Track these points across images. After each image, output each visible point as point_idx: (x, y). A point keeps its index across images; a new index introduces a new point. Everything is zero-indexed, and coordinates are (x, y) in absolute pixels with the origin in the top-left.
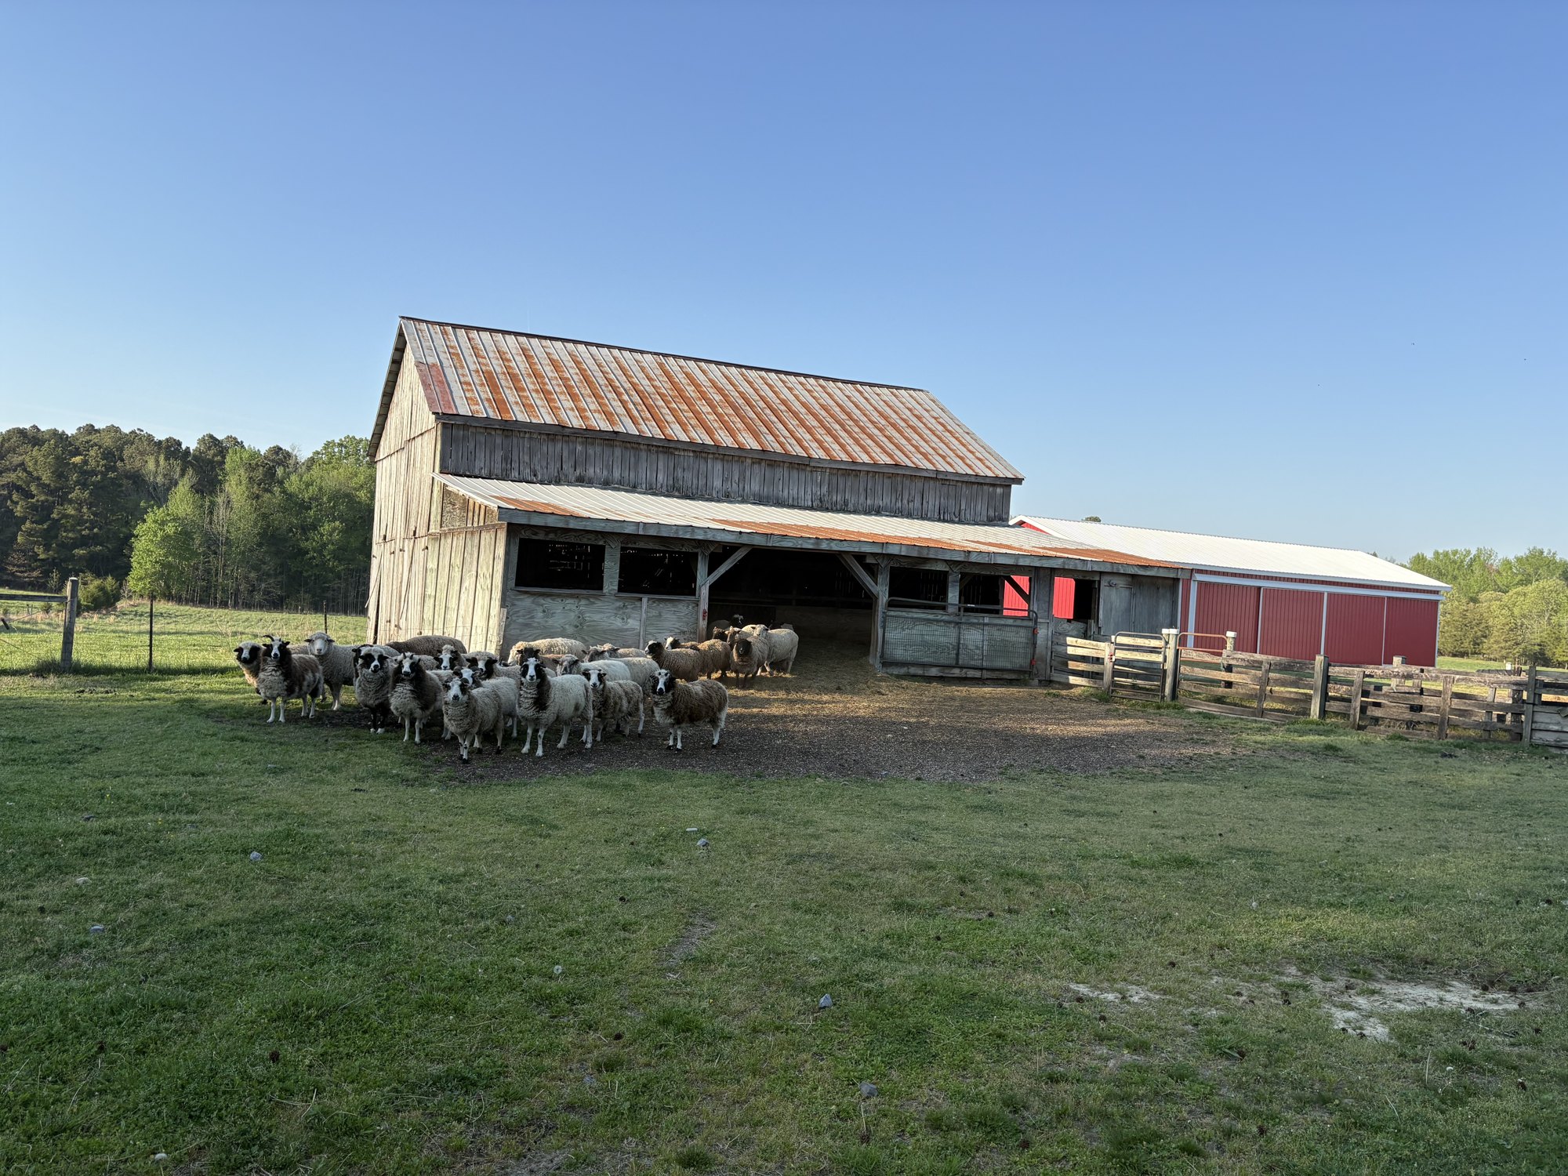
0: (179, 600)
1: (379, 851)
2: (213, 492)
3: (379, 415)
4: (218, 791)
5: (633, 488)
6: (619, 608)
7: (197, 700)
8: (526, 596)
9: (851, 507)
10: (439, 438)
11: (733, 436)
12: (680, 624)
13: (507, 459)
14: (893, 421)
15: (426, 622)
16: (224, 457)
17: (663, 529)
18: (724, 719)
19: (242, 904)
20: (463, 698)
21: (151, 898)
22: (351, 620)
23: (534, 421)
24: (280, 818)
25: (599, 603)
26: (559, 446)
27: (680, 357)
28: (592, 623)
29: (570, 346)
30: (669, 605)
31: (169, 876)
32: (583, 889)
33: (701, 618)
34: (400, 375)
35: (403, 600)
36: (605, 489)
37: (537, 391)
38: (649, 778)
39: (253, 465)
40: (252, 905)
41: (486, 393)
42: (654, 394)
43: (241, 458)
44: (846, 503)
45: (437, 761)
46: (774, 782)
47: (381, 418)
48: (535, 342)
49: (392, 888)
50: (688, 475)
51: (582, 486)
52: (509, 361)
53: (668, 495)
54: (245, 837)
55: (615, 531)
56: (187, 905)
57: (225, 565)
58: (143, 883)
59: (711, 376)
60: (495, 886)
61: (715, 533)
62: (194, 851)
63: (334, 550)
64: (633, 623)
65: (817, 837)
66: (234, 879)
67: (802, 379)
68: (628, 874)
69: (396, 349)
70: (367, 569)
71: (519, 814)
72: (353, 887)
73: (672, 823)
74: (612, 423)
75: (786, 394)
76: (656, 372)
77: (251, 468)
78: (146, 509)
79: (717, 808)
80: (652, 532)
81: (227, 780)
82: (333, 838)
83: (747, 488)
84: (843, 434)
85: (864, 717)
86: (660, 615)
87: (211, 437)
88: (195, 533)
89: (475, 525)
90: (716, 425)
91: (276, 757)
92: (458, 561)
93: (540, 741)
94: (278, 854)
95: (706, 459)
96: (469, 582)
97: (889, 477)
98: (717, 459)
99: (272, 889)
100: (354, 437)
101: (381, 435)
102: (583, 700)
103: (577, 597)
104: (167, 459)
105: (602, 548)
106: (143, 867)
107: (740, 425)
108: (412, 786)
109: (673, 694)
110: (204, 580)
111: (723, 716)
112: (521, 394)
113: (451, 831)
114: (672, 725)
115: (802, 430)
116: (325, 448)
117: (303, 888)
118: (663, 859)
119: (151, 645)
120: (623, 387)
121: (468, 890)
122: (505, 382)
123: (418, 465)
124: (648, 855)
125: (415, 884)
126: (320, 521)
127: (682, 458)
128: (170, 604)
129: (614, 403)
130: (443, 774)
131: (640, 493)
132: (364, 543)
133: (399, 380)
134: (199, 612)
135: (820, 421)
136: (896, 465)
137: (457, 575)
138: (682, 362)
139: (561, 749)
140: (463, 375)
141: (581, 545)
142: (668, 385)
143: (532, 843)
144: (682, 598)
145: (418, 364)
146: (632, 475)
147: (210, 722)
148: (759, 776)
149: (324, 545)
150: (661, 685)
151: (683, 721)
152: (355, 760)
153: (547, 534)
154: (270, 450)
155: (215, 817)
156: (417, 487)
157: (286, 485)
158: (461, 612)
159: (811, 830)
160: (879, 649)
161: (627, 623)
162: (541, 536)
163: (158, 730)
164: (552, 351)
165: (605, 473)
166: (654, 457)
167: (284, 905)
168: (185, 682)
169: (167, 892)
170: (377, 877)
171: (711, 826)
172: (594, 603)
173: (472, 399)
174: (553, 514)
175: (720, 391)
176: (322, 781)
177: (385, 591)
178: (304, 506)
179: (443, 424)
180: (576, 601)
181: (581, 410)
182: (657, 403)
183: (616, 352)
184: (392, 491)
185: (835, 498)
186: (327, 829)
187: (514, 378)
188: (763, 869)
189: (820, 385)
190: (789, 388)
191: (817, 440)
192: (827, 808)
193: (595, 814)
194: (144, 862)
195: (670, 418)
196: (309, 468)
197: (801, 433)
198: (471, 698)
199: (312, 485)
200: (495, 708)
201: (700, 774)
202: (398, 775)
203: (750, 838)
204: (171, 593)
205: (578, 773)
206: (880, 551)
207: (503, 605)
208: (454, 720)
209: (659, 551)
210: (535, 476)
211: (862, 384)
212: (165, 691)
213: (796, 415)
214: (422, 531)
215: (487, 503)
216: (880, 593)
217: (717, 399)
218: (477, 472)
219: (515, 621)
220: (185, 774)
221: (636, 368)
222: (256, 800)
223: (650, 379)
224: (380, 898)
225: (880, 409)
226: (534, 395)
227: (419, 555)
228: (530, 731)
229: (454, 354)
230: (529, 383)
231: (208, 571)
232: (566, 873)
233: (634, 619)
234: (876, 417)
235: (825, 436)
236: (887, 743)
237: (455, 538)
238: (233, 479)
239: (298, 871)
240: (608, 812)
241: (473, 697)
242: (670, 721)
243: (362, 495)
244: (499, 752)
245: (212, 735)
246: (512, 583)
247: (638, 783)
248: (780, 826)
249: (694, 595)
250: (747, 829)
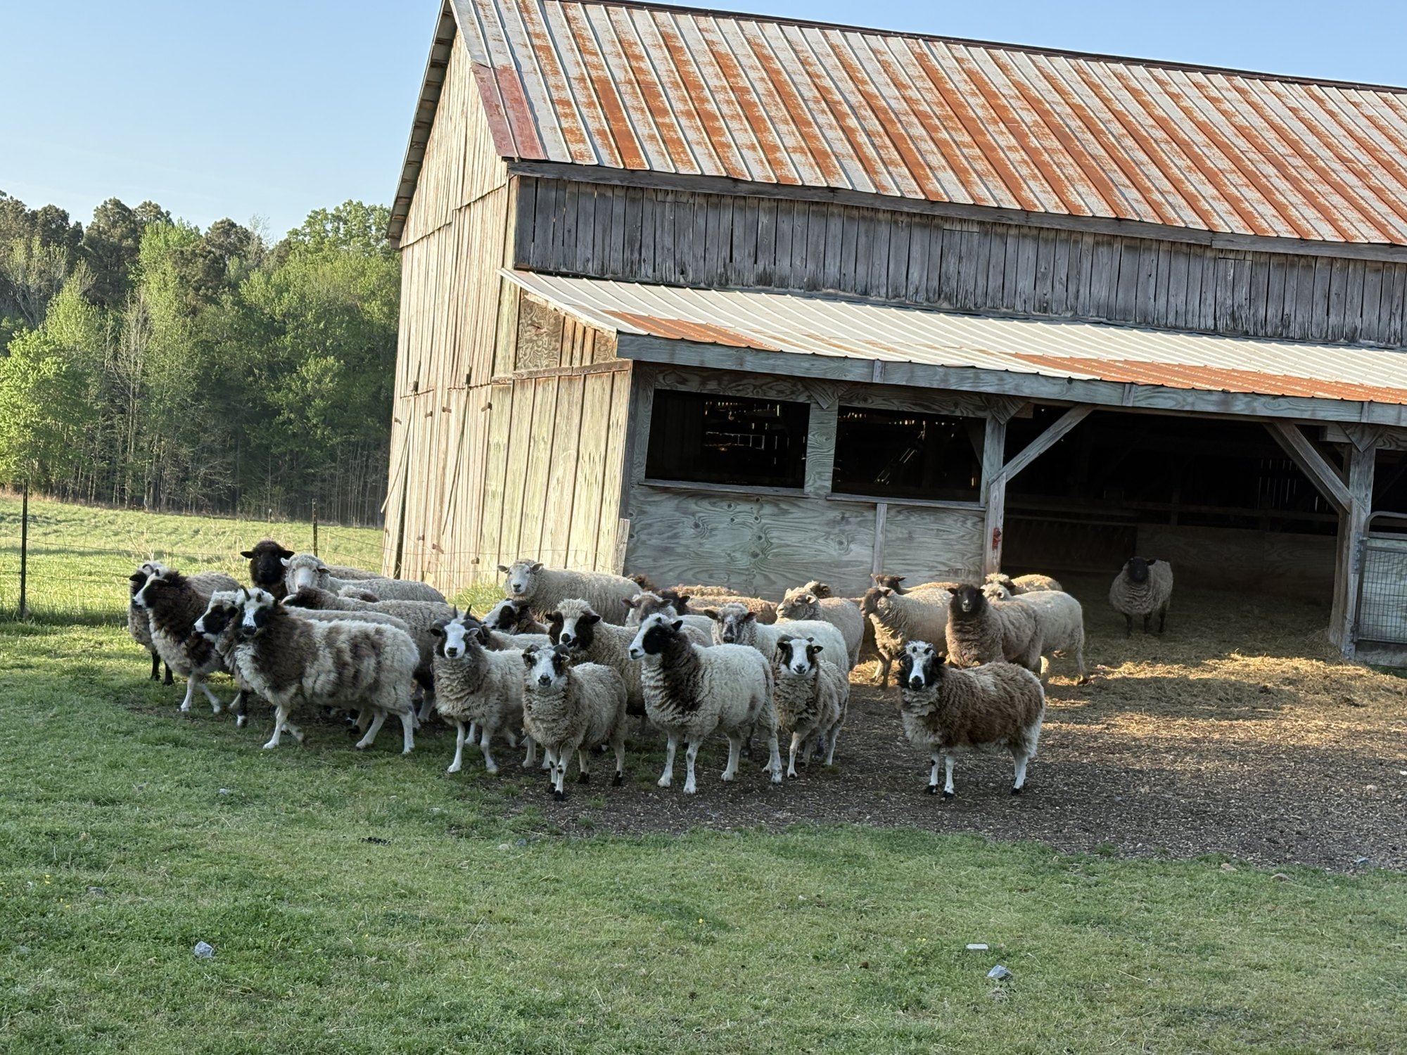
0: (62, 493)
1: (413, 953)
2: (119, 304)
3: (408, 163)
4: (138, 831)
5: (863, 296)
6: (833, 523)
7: (99, 671)
8: (665, 496)
9: (1295, 330)
10: (514, 205)
11: (1058, 191)
12: (949, 555)
13: (633, 243)
14: (1386, 158)
15: (487, 542)
16: (137, 240)
17: (919, 373)
18: (1035, 741)
19: (183, 1032)
20: (558, 682)
21: (37, 1012)
22: (354, 534)
23: (683, 171)
24: (242, 885)
25: (796, 513)
26: (727, 216)
27: (957, 41)
28: (784, 550)
29: (751, 26)
30: (929, 519)
31: (64, 975)
32: (777, 1045)
33: (989, 545)
34: (445, 88)
35: (447, 501)
36: (810, 297)
37: (688, 114)
38: (893, 844)
39: (188, 255)
40: (200, 1036)
41: (597, 119)
42: (906, 114)
43: (166, 242)
44: (1285, 322)
45: (510, 794)
46: (1137, 867)
47: (411, 169)
48: (686, 20)
49: (437, 1020)
50: (968, 269)
51: (767, 292)
52: (639, 58)
53: (930, 308)
54: (186, 915)
55: (829, 377)
56: (95, 1029)
57: (138, 433)
58: (24, 984)
59: (1018, 76)
60: (617, 1028)
61: (1018, 380)
62: (103, 935)
63: (325, 409)
64: (859, 552)
65: (1225, 978)
66: (169, 990)
67: (1198, 77)
68: (859, 1021)
69: (439, 41)
70: (383, 444)
71: (656, 898)
72: (369, 1015)
73: (940, 933)
74: (826, 171)
75: (1166, 106)
76: (911, 71)
77: (184, 259)
78: (10, 332)
79: (1026, 910)
80: (898, 379)
81: (153, 813)
82: (332, 926)
83: (1084, 292)
84: (1283, 184)
85: (1317, 749)
86: (910, 538)
87: (117, 204)
88: (89, 375)
89: (576, 364)
90: (1025, 171)
91: (233, 776)
92: (543, 431)
93: (691, 766)
94: (241, 949)
95: (1004, 238)
96: (563, 470)
97: (1377, 271)
98: (1025, 236)
99: (233, 1009)
100: (360, 204)
101: (410, 199)
102: (764, 691)
103: (757, 500)
104: (45, 244)
105: (806, 407)
106: (22, 958)
107: (1073, 171)
108: (468, 837)
109: (939, 689)
110: (103, 458)
111: (1035, 734)
112: (659, 120)
113: (538, 922)
114: (937, 748)
115: (1197, 178)
116: (309, 224)
117: (284, 1011)
118: (925, 998)
119: (23, 573)
120: (847, 101)
121: (571, 1033)
122: (631, 99)
123: (475, 254)
124: (895, 989)
125: (477, 1016)
126: (301, 355)
127: (957, 237)
128: (48, 499)
129: (829, 134)
130: (521, 818)
131: (874, 304)
132: (375, 396)
133: (444, 98)
134: (95, 516)
135: (1235, 160)
136: (1392, 245)
137: (542, 455)
138: (961, 50)
139: (729, 782)
140: (557, 87)
141: (762, 403)
142: (933, 96)
143: (683, 953)
144: (953, 505)
145: (478, 68)
146: (861, 269)
147: (122, 710)
148: (1105, 853)
149: (307, 400)
150: (917, 672)
151: (958, 741)
152: (367, 786)
153: (704, 382)
154: (216, 228)
155: (135, 877)
156: (473, 295)
157: (243, 290)
158: (550, 524)
159: (1212, 963)
160: (1350, 615)
161: (848, 551)
162: (693, 387)
163: (38, 720)
164: (716, 37)
165: (811, 266)
166: (904, 234)
167: (253, 1039)
168: (80, 637)
169: (62, 1002)
170: (410, 999)
171: (1014, 943)
172: (785, 512)
173: (572, 132)
174: (714, 344)
175: (1034, 104)
176: (312, 822)
177: (416, 484)
178: (274, 329)
179: (522, 179)
180: (755, 507)
181: (768, 149)
182: (912, 131)
183: (835, 36)
184: (429, 302)
185: (1262, 312)
186: (322, 908)
187: (648, 91)
188: (1119, 1031)
189: (1237, 89)
190: (1172, 95)
191: (1227, 198)
192: (1244, 923)
193: (793, 906)
194: (24, 950)
195: (936, 160)
196: (282, 260)
197: (1197, 183)
198: (572, 681)
199: (287, 291)
200: (612, 702)
201: (991, 843)
202: (442, 816)
203: (1091, 970)
204: (49, 480)
205: (761, 828)
206: (1355, 419)
207: (624, 512)
208: (543, 721)
209: (909, 416)
210: (682, 273)
211: (1322, 84)
212: (46, 652)
213: (1185, 147)
214: (481, 376)
215: (597, 324)
216: (1355, 503)
217: (1028, 120)
218: (579, 268)
219: (644, 543)
220: (84, 799)
221: (873, 66)
222: (202, 851)
223: (898, 85)
224: (415, 1037)
225: (1359, 133)
226: (684, 121)
227: (477, 417)
228: (671, 746)
229: (541, 48)
230: (675, 100)
231: (110, 443)
232: (746, 1012)
233: (862, 543)
234: (1350, 148)
235: (1244, 190)
236: (1367, 800)
237: (540, 390)
238: (152, 280)
239: (275, 981)
240: (818, 903)
241: (575, 680)
242: (933, 739)
243: (374, 309)
244: (618, 782)
245: (127, 733)
246: (640, 472)
247: (873, 853)
248: (1150, 952)
249: (977, 499)
250: (1086, 954)
